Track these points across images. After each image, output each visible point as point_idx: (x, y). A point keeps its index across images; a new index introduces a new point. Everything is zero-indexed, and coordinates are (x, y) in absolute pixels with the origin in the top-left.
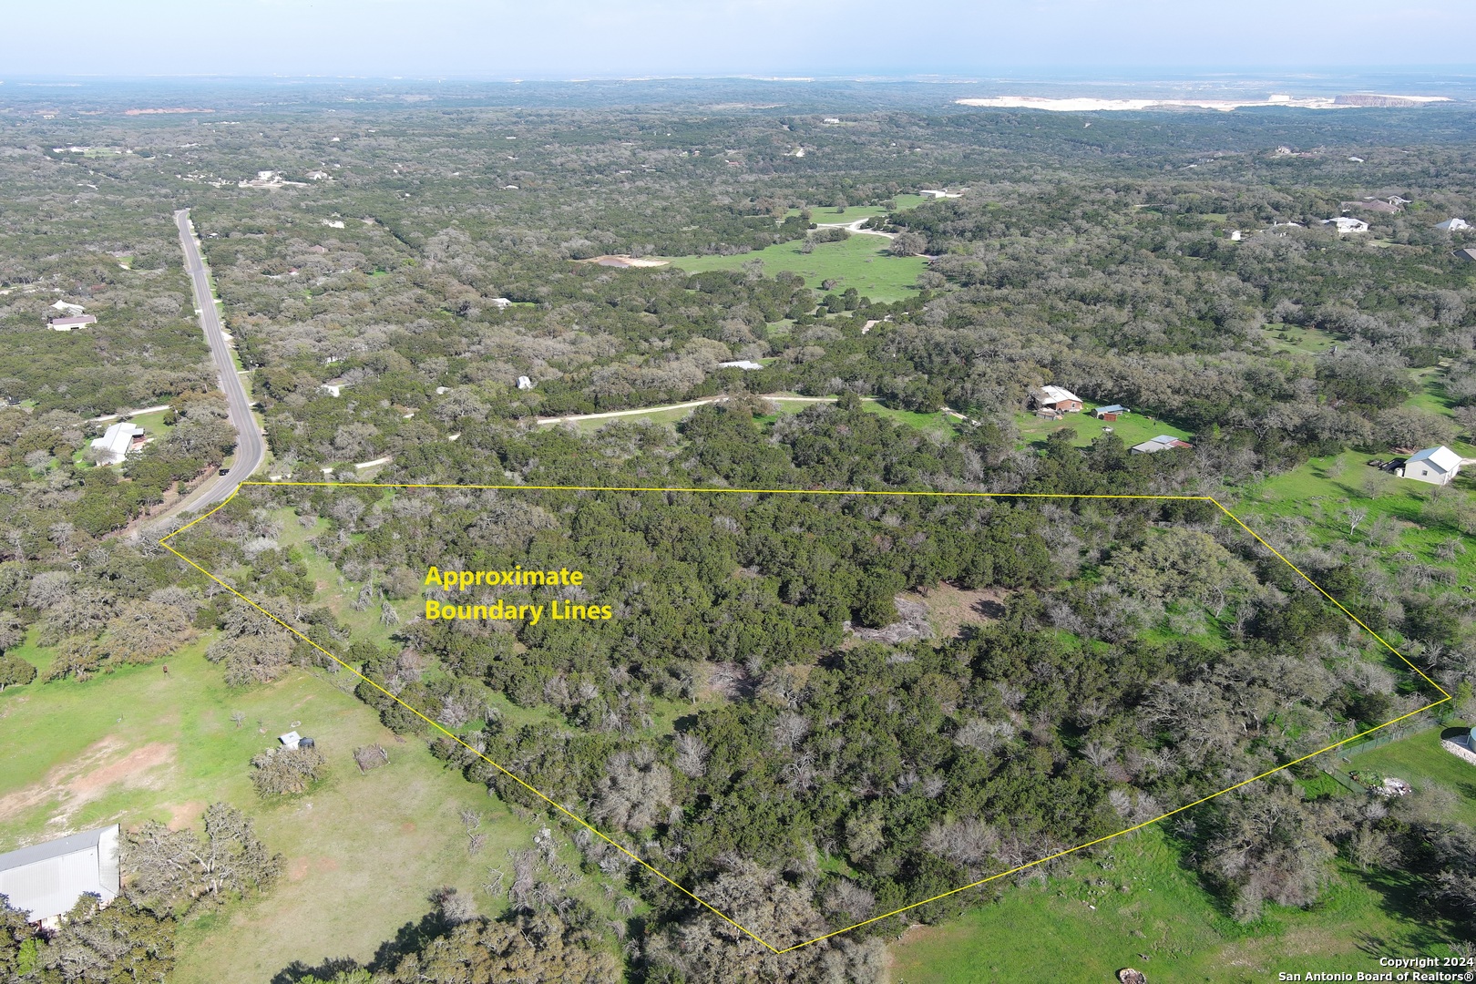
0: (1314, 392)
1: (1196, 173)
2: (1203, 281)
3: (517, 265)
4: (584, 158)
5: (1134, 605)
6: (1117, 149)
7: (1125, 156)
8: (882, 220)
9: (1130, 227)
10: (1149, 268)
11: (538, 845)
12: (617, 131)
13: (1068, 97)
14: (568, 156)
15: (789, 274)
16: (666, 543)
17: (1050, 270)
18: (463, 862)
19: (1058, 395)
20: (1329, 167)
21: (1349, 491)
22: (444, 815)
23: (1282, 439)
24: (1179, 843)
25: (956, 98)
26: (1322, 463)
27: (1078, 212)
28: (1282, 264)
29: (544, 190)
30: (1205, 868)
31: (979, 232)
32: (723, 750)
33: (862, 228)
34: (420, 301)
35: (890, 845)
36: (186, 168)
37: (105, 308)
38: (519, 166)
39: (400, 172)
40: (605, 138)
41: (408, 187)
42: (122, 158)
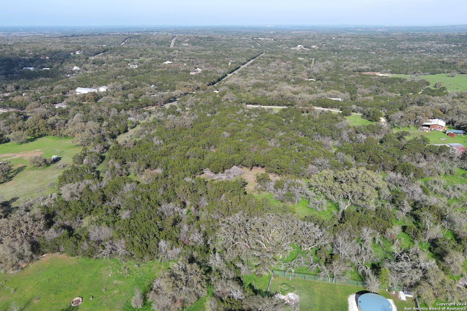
11: (48, 196)
36: (282, 43)
37: (205, 71)
38: (385, 47)
39: (341, 47)
40: (427, 40)
41: (338, 51)
42: (267, 41)
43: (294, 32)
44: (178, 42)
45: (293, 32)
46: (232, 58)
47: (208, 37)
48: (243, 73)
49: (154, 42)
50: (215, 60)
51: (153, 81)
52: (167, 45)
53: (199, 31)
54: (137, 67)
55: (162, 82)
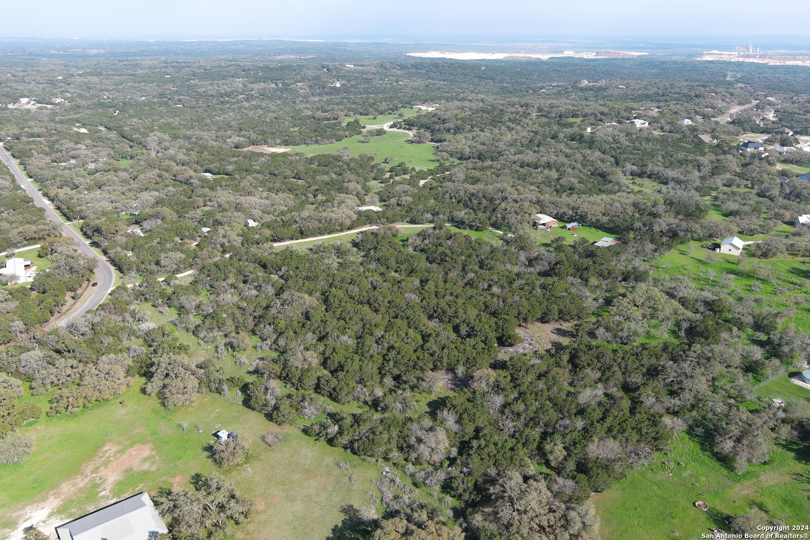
0: (666, 212)
1: (546, 94)
2: (586, 155)
3: (206, 153)
4: (216, 88)
5: (633, 325)
6: (501, 81)
7: (505, 85)
8: (400, 123)
9: (536, 126)
10: (554, 148)
11: (386, 477)
12: (230, 72)
13: (464, 52)
14: (205, 87)
15: (366, 155)
16: (383, 309)
17: (505, 150)
18: (349, 490)
19: (545, 219)
20: (611, 91)
21: (700, 261)
22: (327, 466)
23: (661, 236)
24: (696, 439)
25: (406, 53)
26: (682, 247)
27: (506, 118)
28: (618, 145)
29: (199, 107)
30: (716, 450)
31: (458, 130)
32: (465, 416)
33: (390, 128)
34: (160, 176)
35: (569, 455)
39: (108, 97)
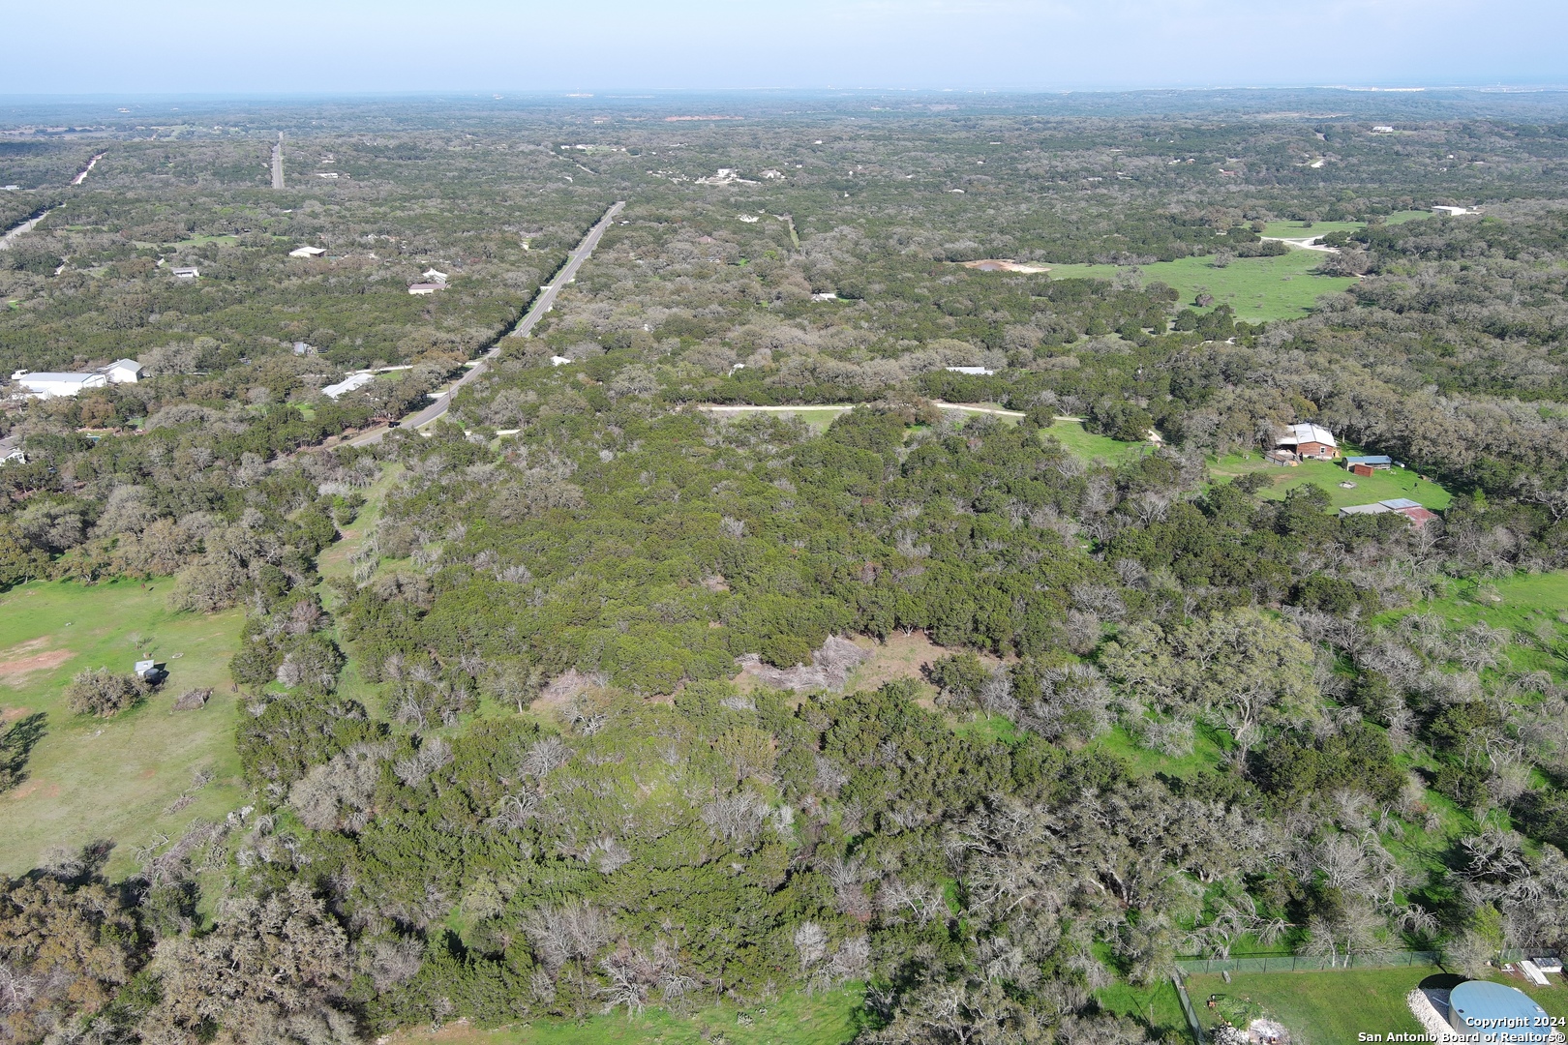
4: (1056, 163)
8: (1347, 236)
11: (226, 822)
12: (1116, 138)
14: (1040, 161)
15: (1161, 286)
18: (149, 820)
19: (1309, 434)
22: (187, 770)
31: (1448, 251)
33: (1314, 243)
36: (660, 164)
37: (463, 278)
38: (982, 170)
39: (855, 173)
40: (1095, 144)
41: (852, 187)
42: (611, 154)
43: (675, 119)
44: (297, 169)
45: (669, 119)
46: (525, 225)
47: (398, 147)
48: (596, 280)
49: (205, 168)
50: (471, 233)
51: (294, 326)
52: (261, 181)
53: (342, 119)
54: (197, 274)
55: (331, 331)
